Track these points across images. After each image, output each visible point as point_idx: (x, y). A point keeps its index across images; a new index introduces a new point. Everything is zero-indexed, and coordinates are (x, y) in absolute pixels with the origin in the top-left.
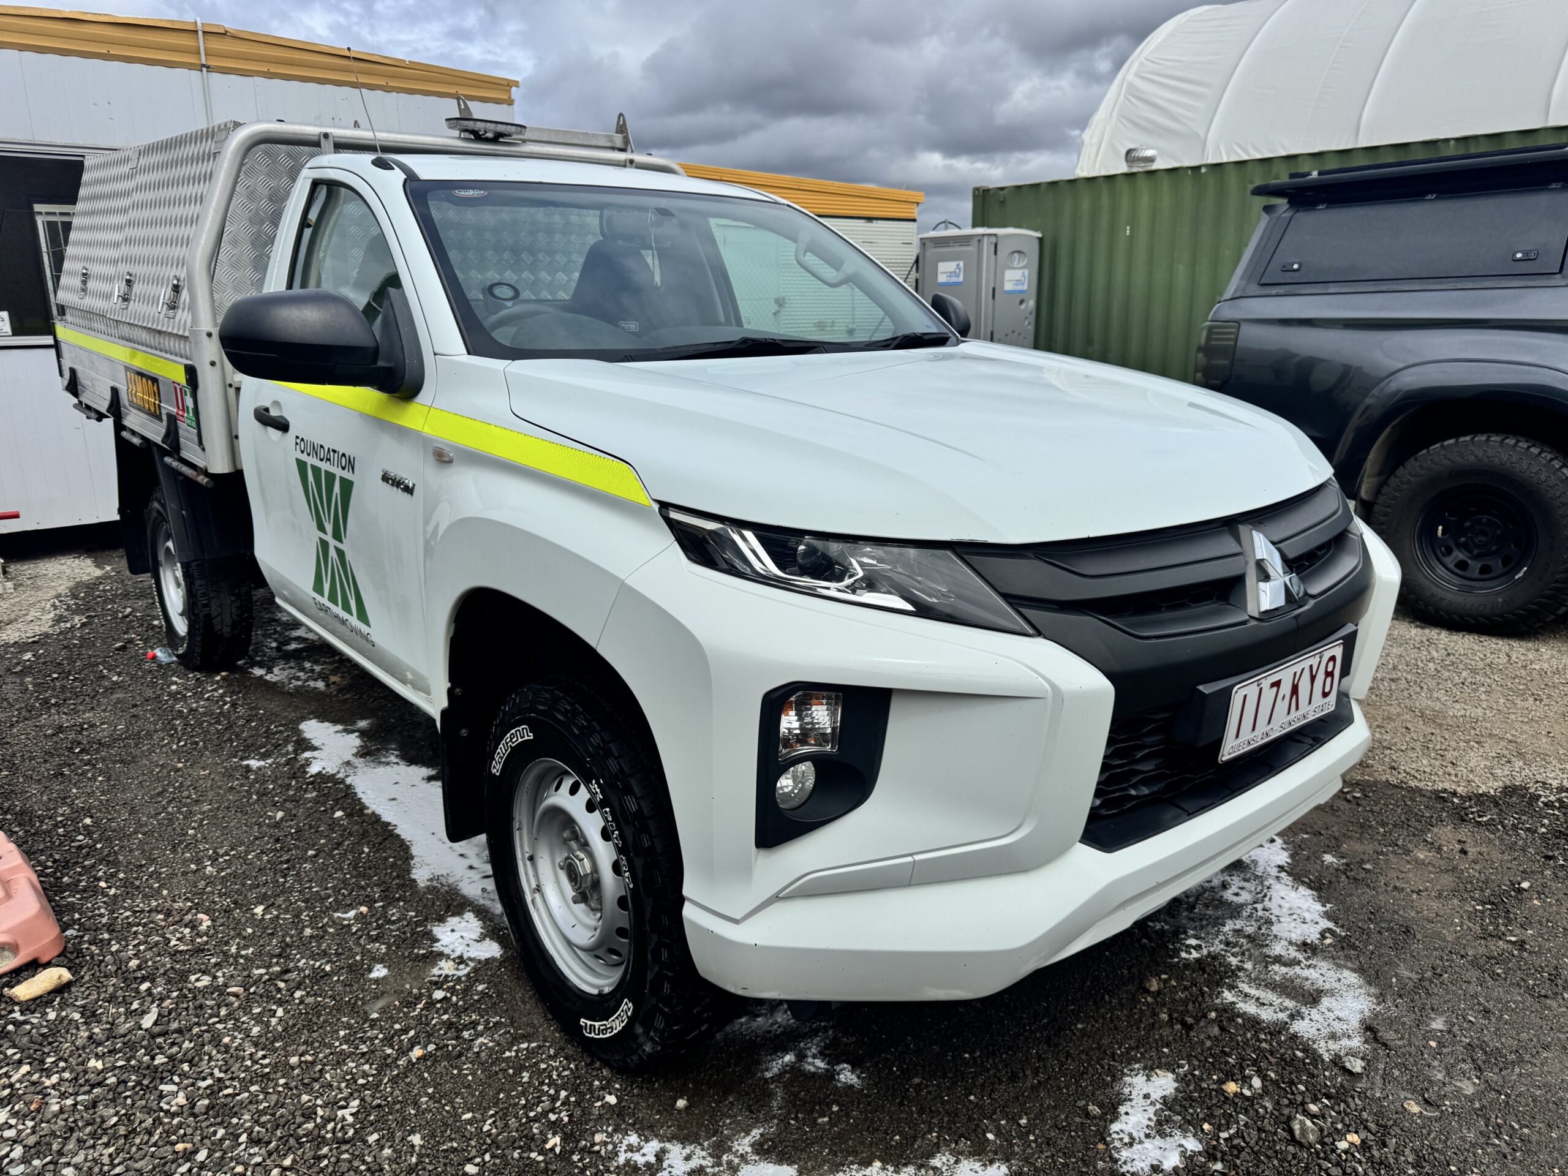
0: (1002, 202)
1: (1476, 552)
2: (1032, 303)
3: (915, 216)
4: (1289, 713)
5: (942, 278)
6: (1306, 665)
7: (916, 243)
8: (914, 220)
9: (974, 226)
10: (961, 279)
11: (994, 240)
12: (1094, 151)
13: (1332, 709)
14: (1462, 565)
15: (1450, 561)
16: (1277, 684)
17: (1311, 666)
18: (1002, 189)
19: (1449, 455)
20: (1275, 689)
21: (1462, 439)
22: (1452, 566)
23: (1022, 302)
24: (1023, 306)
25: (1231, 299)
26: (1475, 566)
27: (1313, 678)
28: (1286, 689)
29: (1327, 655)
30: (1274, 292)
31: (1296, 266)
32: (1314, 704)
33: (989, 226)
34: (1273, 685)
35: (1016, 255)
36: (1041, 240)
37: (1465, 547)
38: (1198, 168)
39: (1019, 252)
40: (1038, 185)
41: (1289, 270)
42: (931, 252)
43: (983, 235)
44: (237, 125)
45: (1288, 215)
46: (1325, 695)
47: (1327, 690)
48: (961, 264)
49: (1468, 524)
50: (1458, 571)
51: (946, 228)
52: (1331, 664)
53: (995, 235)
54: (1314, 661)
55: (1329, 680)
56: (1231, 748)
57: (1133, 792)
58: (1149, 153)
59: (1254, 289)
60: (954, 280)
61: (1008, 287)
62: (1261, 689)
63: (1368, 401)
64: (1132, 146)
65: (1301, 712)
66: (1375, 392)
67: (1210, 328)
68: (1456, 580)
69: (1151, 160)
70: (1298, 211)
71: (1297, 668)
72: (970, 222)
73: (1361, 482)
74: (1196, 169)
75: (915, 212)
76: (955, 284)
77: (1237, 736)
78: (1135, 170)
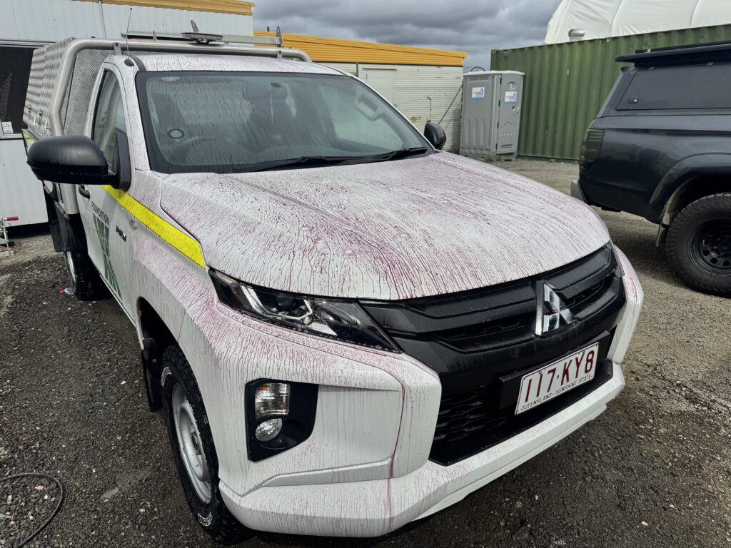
0: (506, 57)
1: (722, 254)
2: (518, 108)
3: (462, 64)
4: (562, 383)
5: (474, 96)
6: (573, 358)
7: (462, 78)
8: (462, 66)
9: (492, 69)
10: (483, 96)
11: (500, 76)
12: (555, 29)
13: (591, 378)
14: (714, 260)
15: (708, 258)
16: (553, 371)
17: (577, 359)
18: (506, 50)
19: (710, 203)
20: (552, 374)
21: (718, 195)
22: (708, 261)
23: (513, 108)
24: (514, 110)
25: (602, 117)
26: (721, 261)
27: (578, 364)
28: (560, 372)
29: (587, 352)
30: (623, 114)
31: (635, 101)
32: (579, 376)
33: (498, 70)
34: (549, 372)
35: (511, 84)
36: (524, 76)
37: (716, 251)
38: (605, 39)
39: (512, 83)
40: (524, 49)
41: (631, 102)
42: (469, 82)
43: (495, 74)
44: (74, 39)
45: (634, 72)
46: (587, 371)
47: (588, 369)
48: (484, 88)
49: (718, 239)
50: (711, 264)
51: (477, 70)
52: (591, 356)
53: (501, 74)
54: (579, 356)
55: (589, 364)
56: (522, 407)
57: (466, 430)
58: (581, 32)
59: (613, 112)
60: (480, 96)
61: (507, 100)
62: (541, 376)
63: (671, 171)
64: (574, 28)
65: (570, 382)
66: (675, 167)
67: (589, 133)
68: (709, 268)
69: (582, 35)
70: (639, 70)
71: (567, 361)
72: (489, 67)
73: (663, 215)
74: (604, 40)
75: (462, 63)
76: (481, 99)
77: (527, 400)
78: (573, 41)
